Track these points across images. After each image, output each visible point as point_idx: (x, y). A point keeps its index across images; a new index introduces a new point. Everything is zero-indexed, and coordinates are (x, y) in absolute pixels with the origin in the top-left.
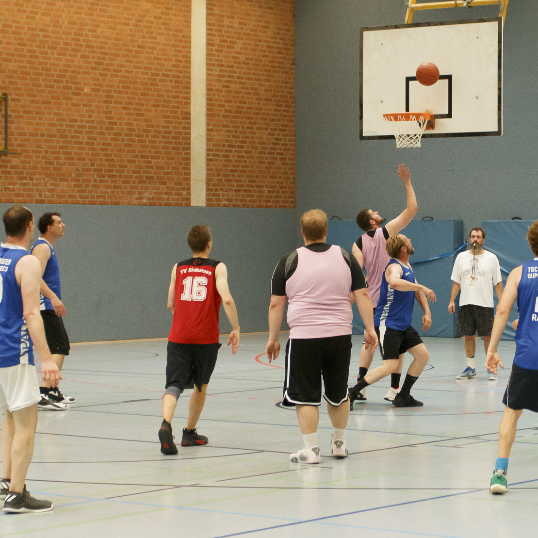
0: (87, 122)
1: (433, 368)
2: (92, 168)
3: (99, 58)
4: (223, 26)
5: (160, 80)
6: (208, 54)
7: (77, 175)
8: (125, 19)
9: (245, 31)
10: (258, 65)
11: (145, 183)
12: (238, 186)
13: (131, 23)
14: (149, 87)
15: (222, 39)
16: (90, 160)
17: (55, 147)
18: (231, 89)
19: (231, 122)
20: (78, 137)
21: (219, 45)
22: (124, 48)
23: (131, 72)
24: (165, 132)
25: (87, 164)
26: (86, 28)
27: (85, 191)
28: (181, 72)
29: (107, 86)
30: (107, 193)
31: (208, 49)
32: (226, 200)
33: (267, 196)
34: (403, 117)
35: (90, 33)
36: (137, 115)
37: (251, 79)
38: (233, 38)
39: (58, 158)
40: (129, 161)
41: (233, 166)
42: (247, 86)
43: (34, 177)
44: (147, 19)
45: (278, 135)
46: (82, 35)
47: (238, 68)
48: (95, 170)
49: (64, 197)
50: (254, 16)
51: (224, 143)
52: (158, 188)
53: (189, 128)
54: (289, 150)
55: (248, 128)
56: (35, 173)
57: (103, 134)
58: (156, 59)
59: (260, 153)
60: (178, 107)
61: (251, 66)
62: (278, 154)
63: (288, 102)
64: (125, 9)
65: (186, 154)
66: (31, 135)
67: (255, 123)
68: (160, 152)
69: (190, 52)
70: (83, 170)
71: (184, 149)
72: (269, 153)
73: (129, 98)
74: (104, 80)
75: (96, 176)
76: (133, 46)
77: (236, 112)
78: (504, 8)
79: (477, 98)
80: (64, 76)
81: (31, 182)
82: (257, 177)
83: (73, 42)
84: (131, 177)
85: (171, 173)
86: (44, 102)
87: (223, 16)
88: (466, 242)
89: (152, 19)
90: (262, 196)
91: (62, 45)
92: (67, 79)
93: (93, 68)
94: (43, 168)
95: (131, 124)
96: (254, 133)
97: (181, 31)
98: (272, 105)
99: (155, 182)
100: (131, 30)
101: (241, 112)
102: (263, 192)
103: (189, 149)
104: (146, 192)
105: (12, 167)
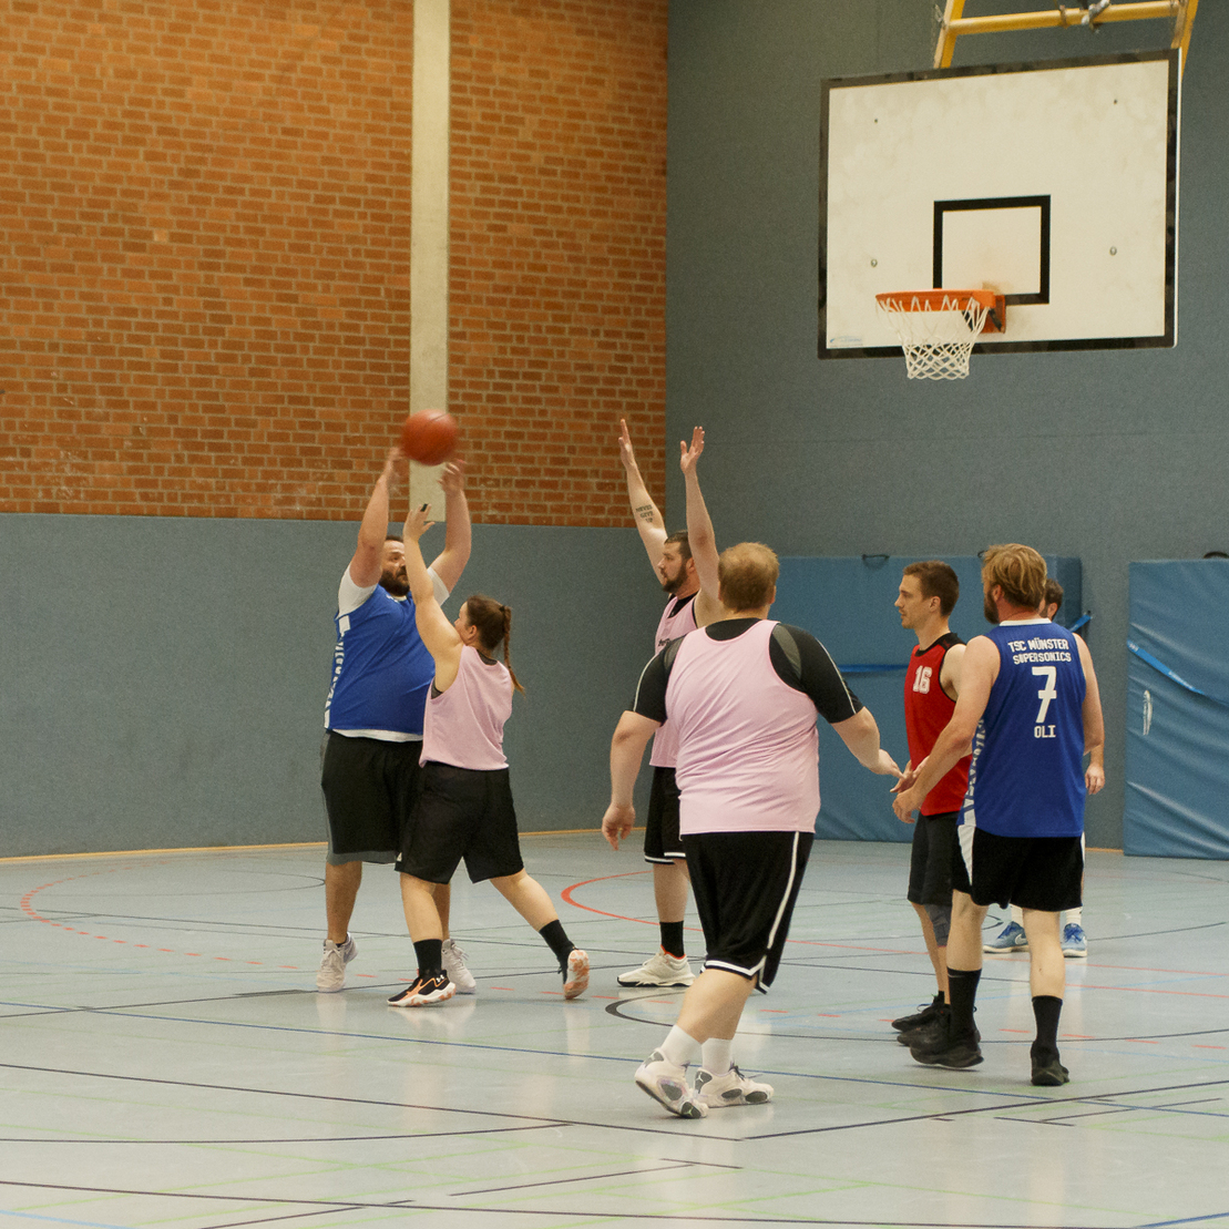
0: (161, 314)
1: (999, 924)
2: (172, 427)
3: (189, 159)
4: (491, 81)
5: (337, 214)
6: (453, 150)
7: (136, 444)
8: (252, 63)
9: (544, 92)
10: (577, 175)
11: (299, 463)
12: (525, 471)
13: (267, 73)
14: (311, 229)
15: (488, 111)
16: (166, 407)
17: (84, 377)
18: (508, 234)
19: (510, 315)
20: (138, 353)
21: (480, 128)
22: (249, 135)
23: (268, 194)
24: (349, 340)
25: (160, 419)
26: (159, 86)
27: (154, 484)
28: (388, 193)
29: (209, 227)
30: (207, 487)
31: (453, 138)
32: (495, 506)
33: (596, 498)
34: (927, 302)
35: (168, 100)
36: (281, 298)
37: (558, 210)
38: (515, 108)
39: (91, 403)
40: (260, 411)
41: (514, 423)
42: (548, 227)
43: (33, 448)
44: (306, 63)
45: (624, 346)
46: (148, 104)
47: (525, 182)
48: (178, 432)
49: (104, 496)
50: (568, 54)
51: (491, 367)
52: (331, 478)
53: (407, 331)
54: (650, 383)
55: (550, 330)
56: (34, 440)
57: (199, 344)
58: (326, 161)
59: (580, 391)
60: (380, 280)
61: (558, 178)
62: (624, 393)
63: (648, 266)
64: (253, 39)
65: (399, 393)
66: (26, 346)
67: (566, 319)
68: (336, 390)
69: (409, 145)
70: (150, 431)
71: (393, 381)
72: (601, 392)
73: (260, 257)
74: (201, 213)
75: (179, 446)
76: (272, 130)
77: (521, 291)
78: (1184, 27)
79: (1113, 252)
80: (106, 205)
81: (25, 460)
82: (572, 450)
83: (127, 121)
84: (265, 449)
85: (361, 440)
86: (55, 268)
87: (490, 55)
88: (1089, 612)
89: (318, 64)
90: (582, 498)
91: (99, 129)
92: (112, 210)
93: (174, 185)
94: (53, 427)
95: (267, 321)
96: (566, 343)
97: (388, 93)
98: (610, 274)
99: (325, 462)
100: (267, 91)
101: (532, 293)
102: (587, 487)
103: (406, 381)
104: (300, 486)
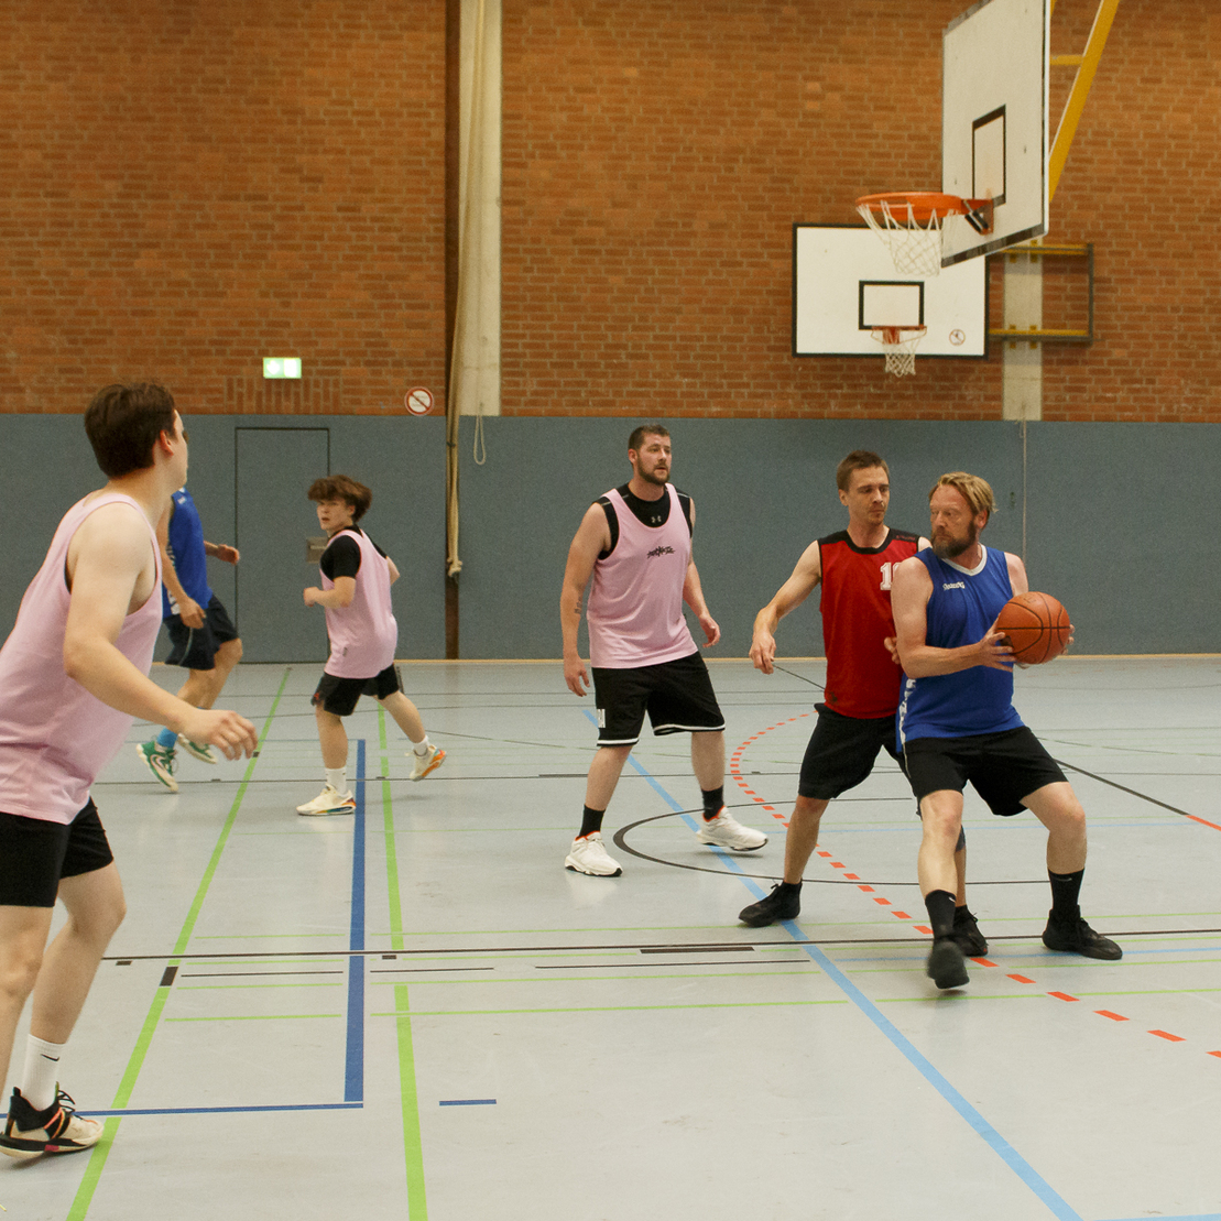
56: (1158, 373)
86: (1178, 255)
94: (1175, 364)
105: (1111, 363)
